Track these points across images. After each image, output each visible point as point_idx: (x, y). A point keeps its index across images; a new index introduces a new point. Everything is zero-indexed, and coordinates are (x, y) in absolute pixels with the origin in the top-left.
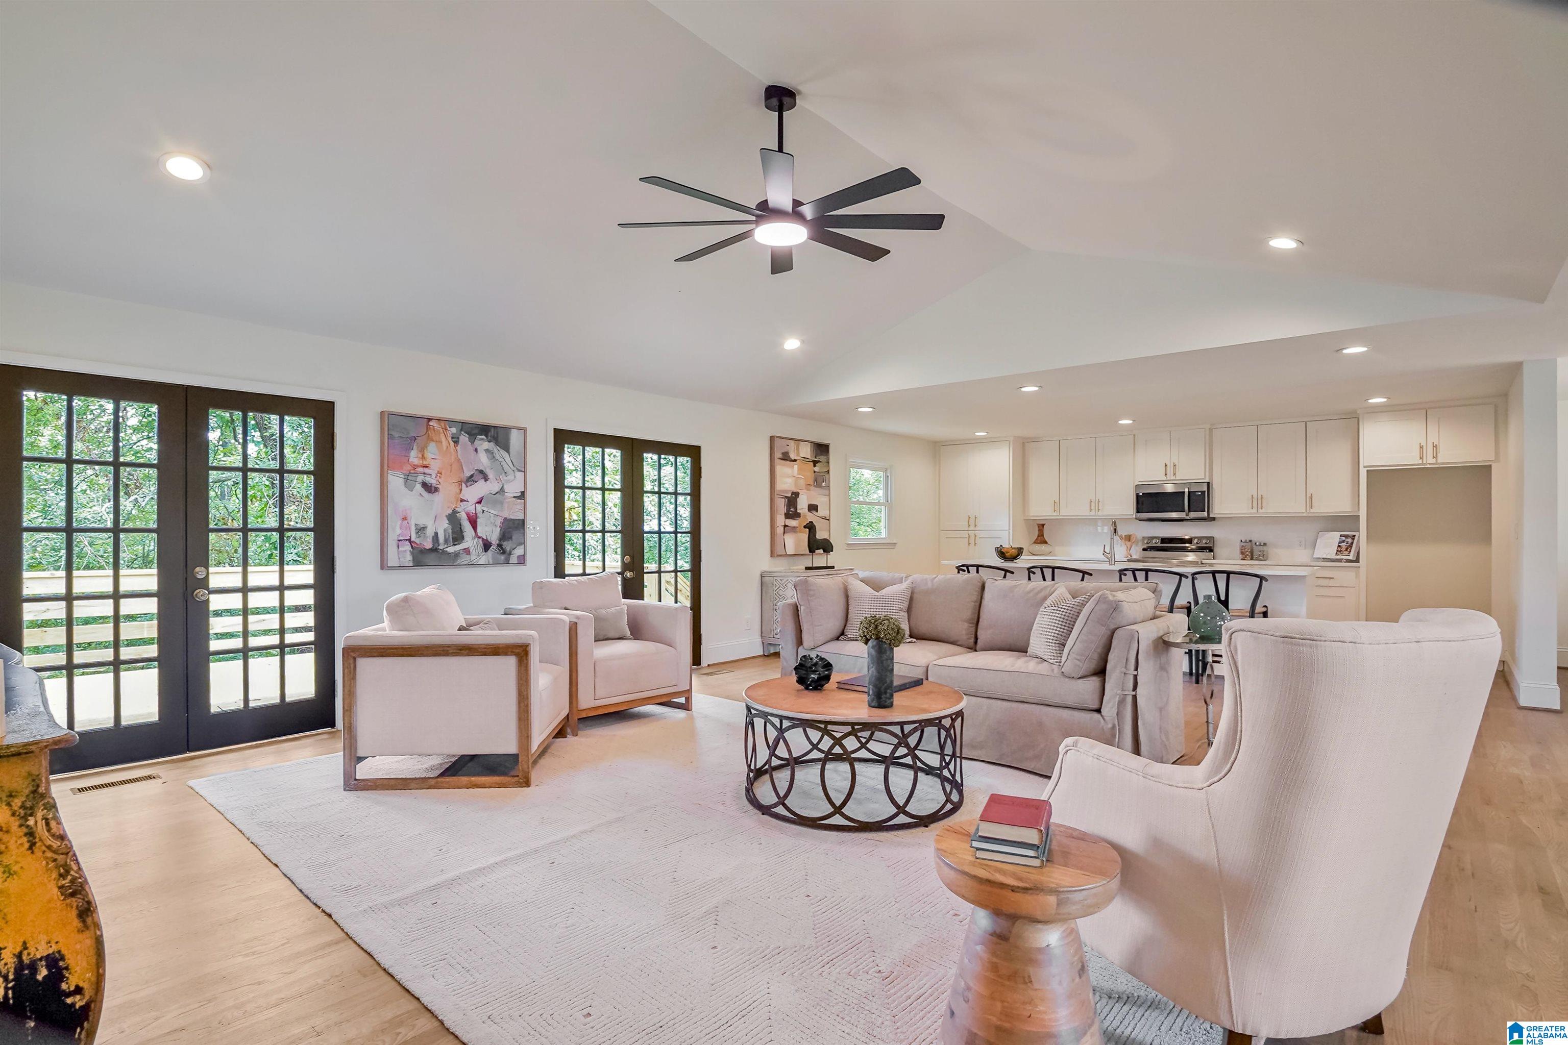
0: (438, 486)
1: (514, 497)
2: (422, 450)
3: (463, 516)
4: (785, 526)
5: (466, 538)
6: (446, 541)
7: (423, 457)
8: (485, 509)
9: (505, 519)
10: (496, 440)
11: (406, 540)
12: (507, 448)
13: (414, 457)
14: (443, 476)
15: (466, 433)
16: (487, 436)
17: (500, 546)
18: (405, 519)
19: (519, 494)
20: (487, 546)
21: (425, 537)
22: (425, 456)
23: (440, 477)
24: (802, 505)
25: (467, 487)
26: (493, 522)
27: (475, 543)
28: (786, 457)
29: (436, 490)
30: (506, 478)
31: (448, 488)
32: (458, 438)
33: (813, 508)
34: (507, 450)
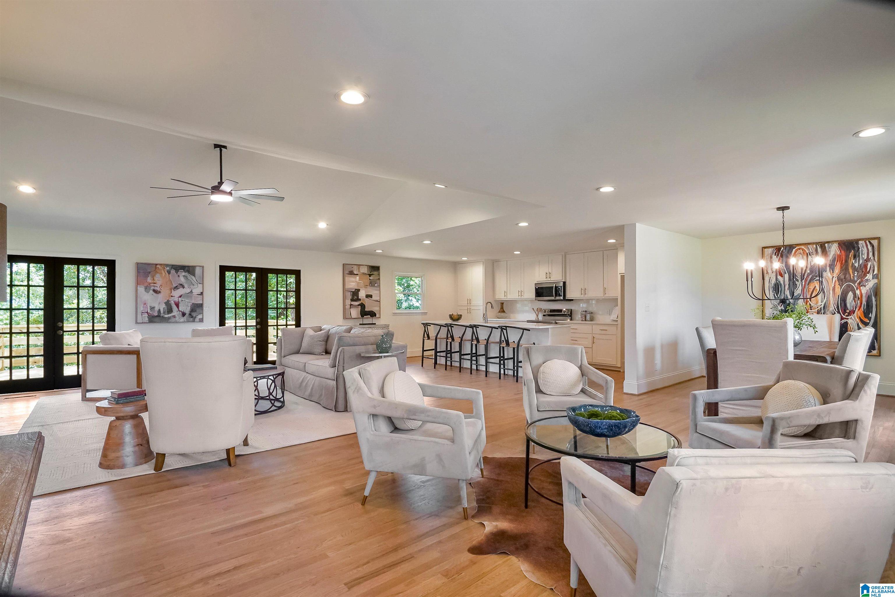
1: (197, 294)
2: (153, 277)
3: (172, 302)
4: (351, 305)
5: (174, 312)
6: (164, 313)
7: (154, 280)
8: (183, 299)
9: (193, 304)
10: (189, 272)
12: (194, 274)
13: (149, 280)
17: (190, 314)
18: (145, 304)
19: (200, 293)
20: (184, 314)
21: (154, 311)
24: (362, 294)
28: (351, 273)
29: (160, 292)
33: (369, 296)
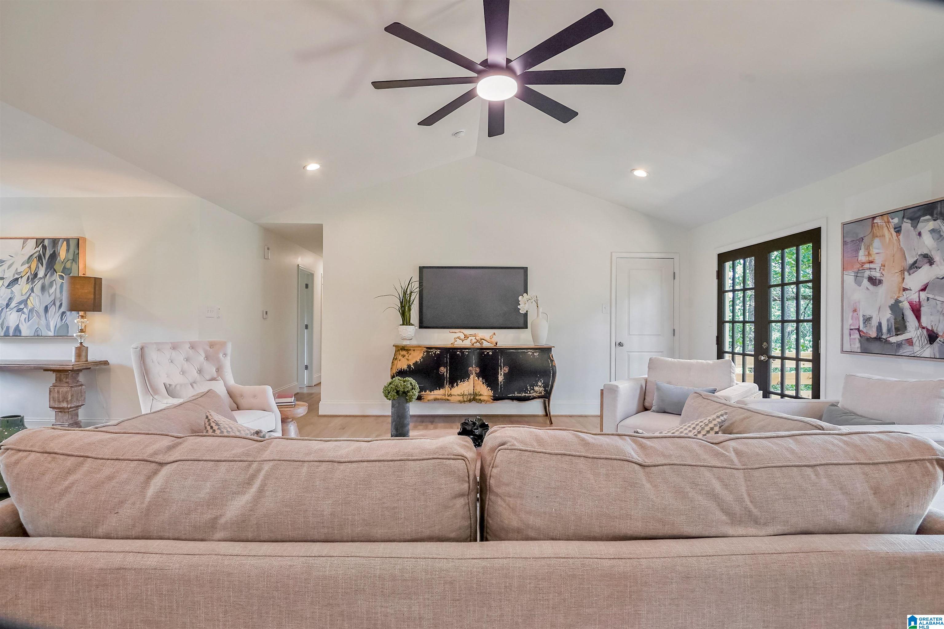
0: (882, 278)
2: (868, 248)
3: (906, 305)
5: (909, 329)
6: (889, 330)
7: (869, 254)
8: (930, 296)
11: (856, 329)
13: (862, 256)
14: (886, 268)
15: (908, 219)
16: (932, 216)
18: (856, 311)
20: (932, 337)
21: (871, 327)
22: (871, 252)
23: (883, 270)
25: (910, 275)
27: (919, 333)
29: (880, 282)
31: (891, 279)
32: (900, 227)
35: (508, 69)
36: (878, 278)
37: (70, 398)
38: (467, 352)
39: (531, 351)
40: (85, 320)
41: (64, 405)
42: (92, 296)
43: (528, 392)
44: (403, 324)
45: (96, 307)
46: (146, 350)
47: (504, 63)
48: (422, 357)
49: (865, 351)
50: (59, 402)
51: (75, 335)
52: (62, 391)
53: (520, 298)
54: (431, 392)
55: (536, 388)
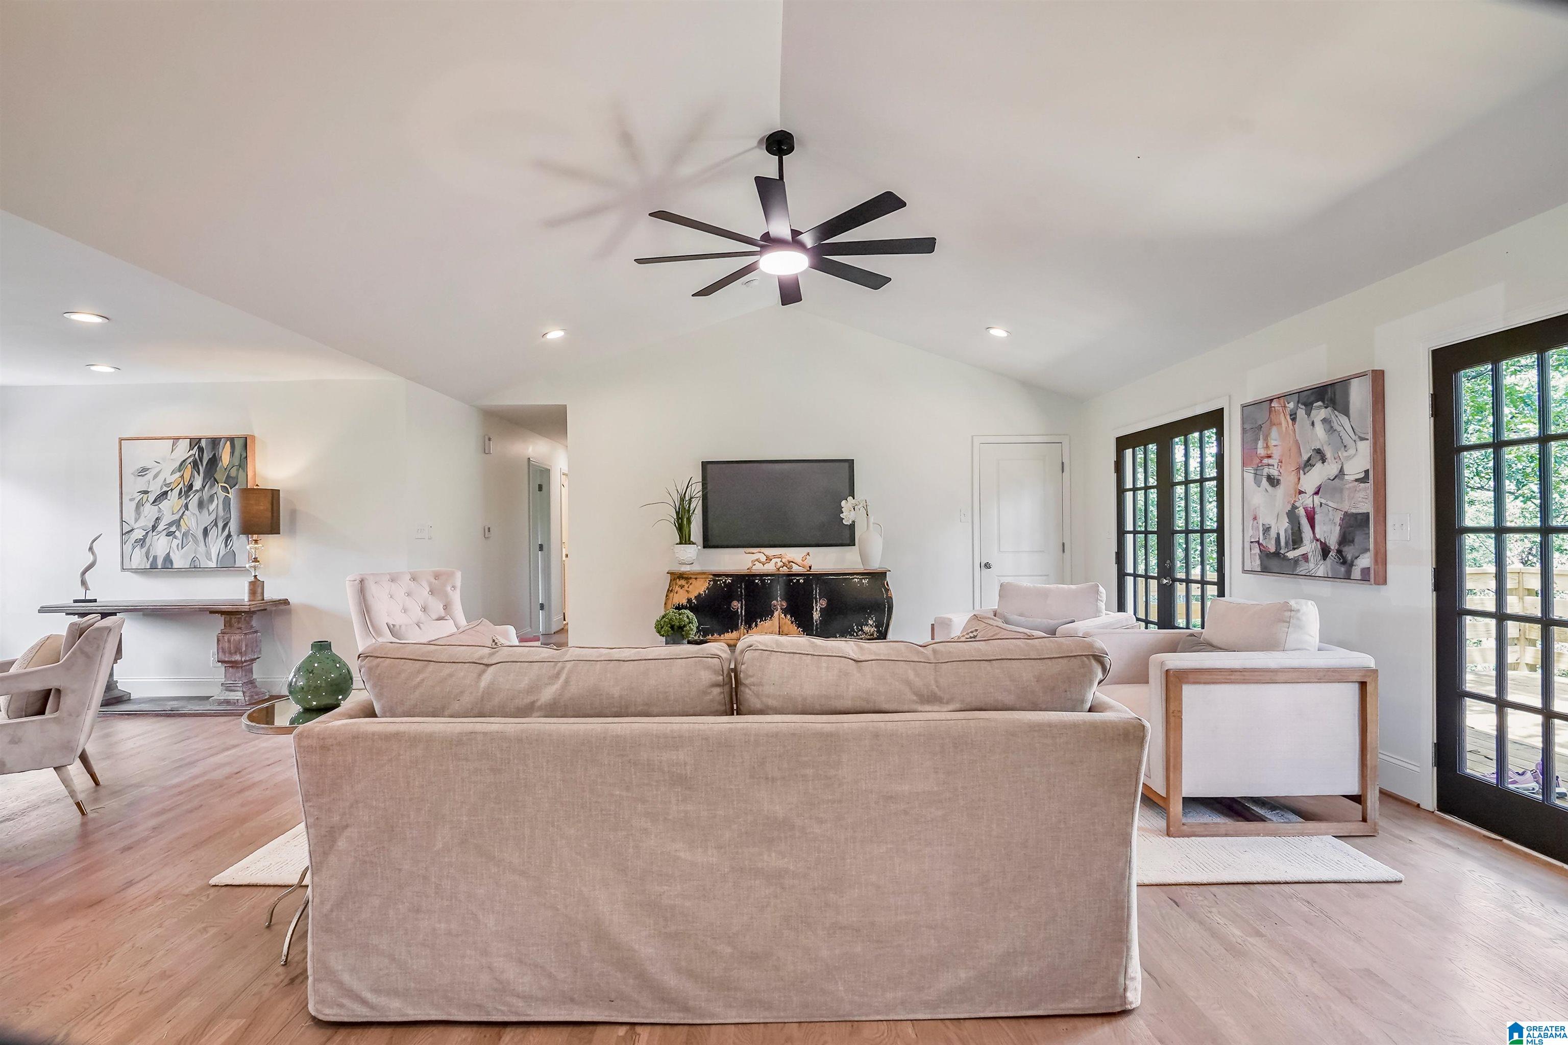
0: (1280, 478)
1: (1357, 480)
2: (1266, 439)
3: (1301, 512)
5: (1305, 541)
6: (1287, 543)
7: (1267, 447)
8: (1323, 501)
9: (1346, 514)
10: (1334, 402)
11: (1256, 542)
12: (1347, 410)
13: (1261, 448)
14: (1283, 465)
15: (1303, 404)
16: (1323, 402)
17: (1339, 552)
18: (1254, 518)
19: (1362, 475)
20: (1325, 551)
21: (1269, 539)
22: (1269, 444)
23: (1281, 467)
25: (1305, 474)
26: (1332, 519)
27: (1313, 547)
29: (1278, 482)
30: (1345, 454)
31: (1288, 479)
32: (1296, 414)
34: (1346, 413)
35: (795, 240)
36: (1276, 477)
37: (244, 649)
38: (769, 579)
39: (858, 577)
40: (260, 545)
41: (237, 659)
42: (270, 514)
43: (855, 634)
44: (681, 543)
45: (274, 528)
46: (366, 582)
47: (788, 235)
48: (708, 588)
49: (1265, 570)
50: (230, 653)
51: (247, 566)
52: (234, 640)
53: (843, 503)
54: (720, 636)
55: (866, 629)
